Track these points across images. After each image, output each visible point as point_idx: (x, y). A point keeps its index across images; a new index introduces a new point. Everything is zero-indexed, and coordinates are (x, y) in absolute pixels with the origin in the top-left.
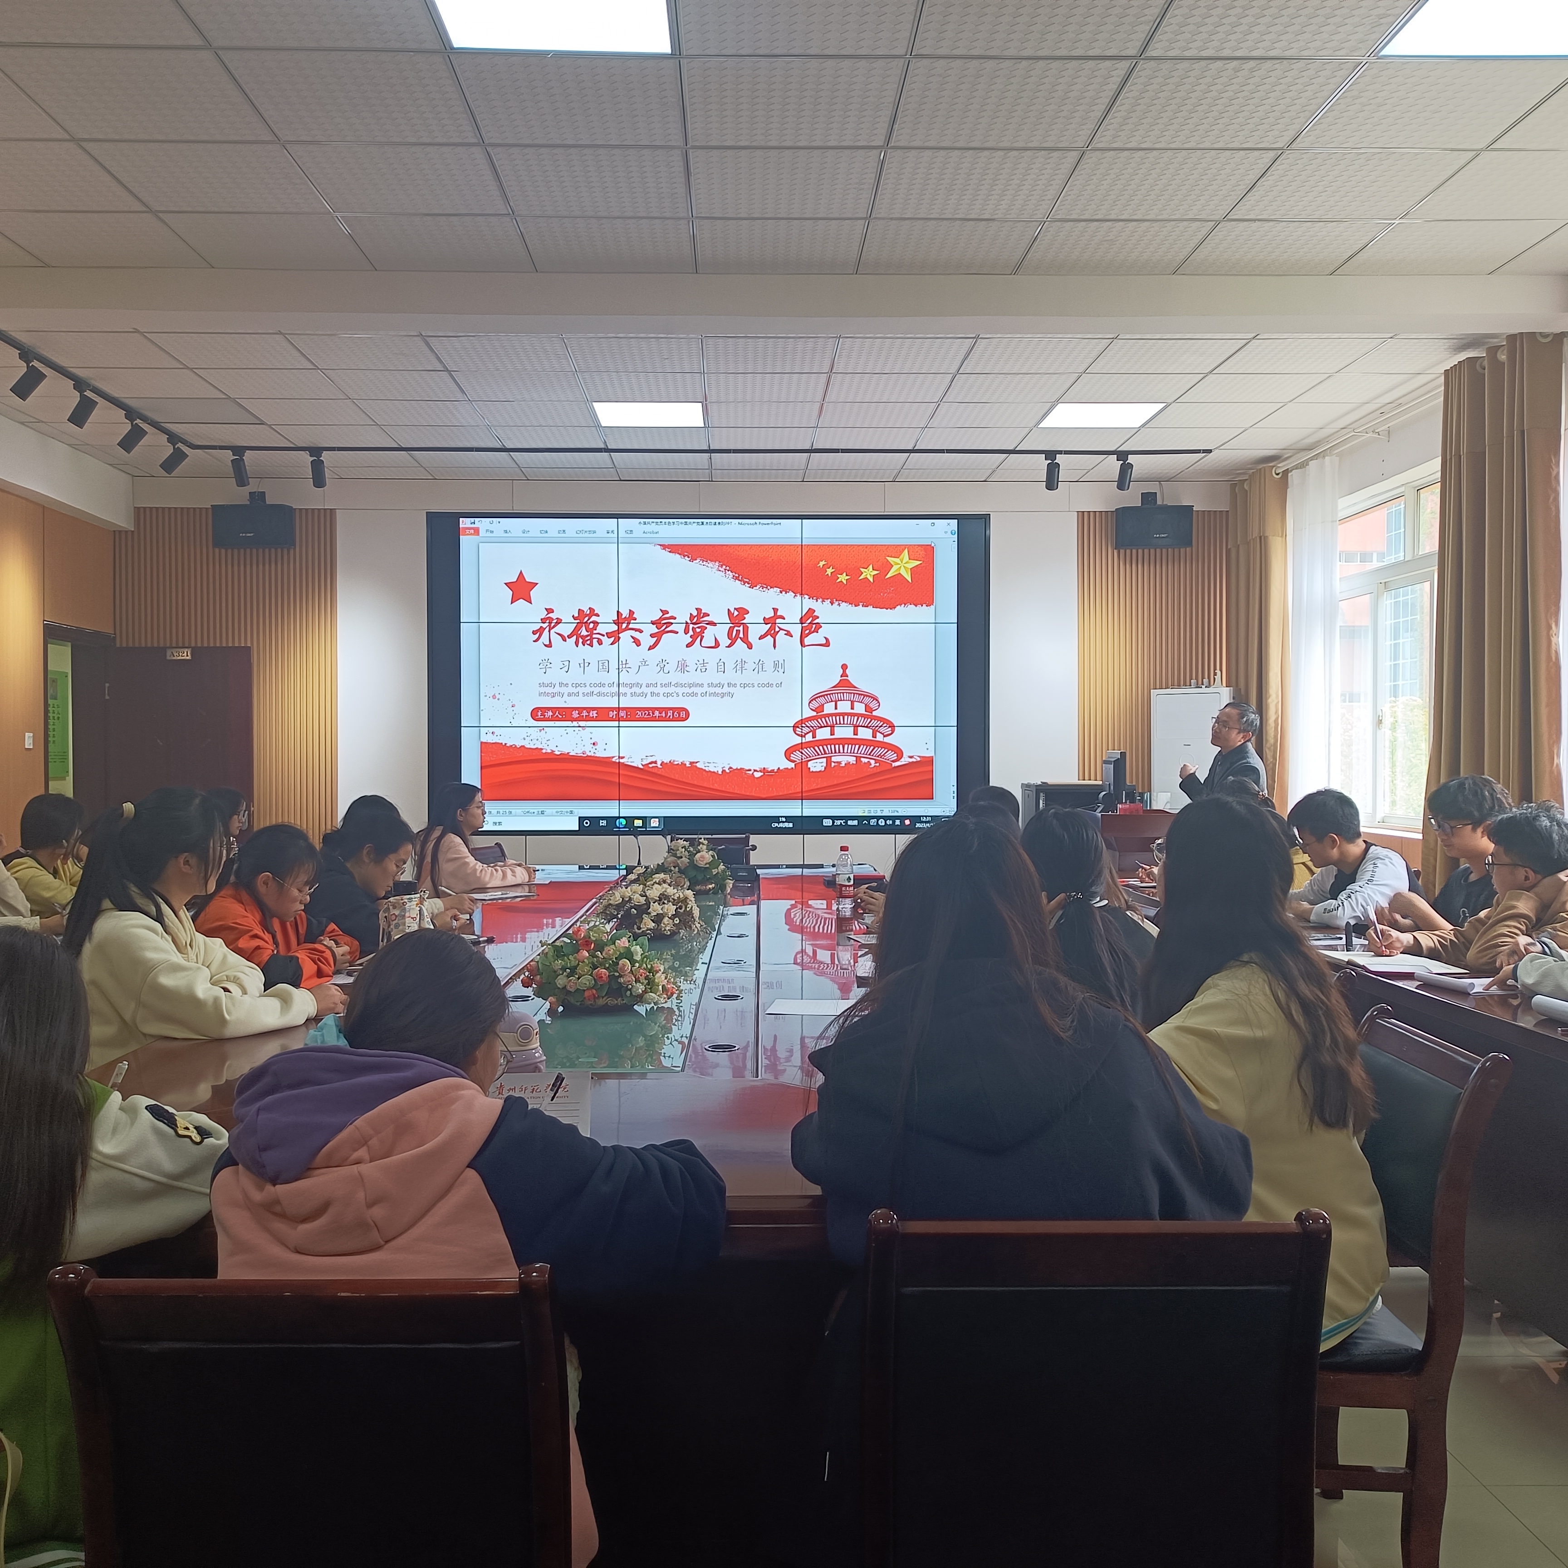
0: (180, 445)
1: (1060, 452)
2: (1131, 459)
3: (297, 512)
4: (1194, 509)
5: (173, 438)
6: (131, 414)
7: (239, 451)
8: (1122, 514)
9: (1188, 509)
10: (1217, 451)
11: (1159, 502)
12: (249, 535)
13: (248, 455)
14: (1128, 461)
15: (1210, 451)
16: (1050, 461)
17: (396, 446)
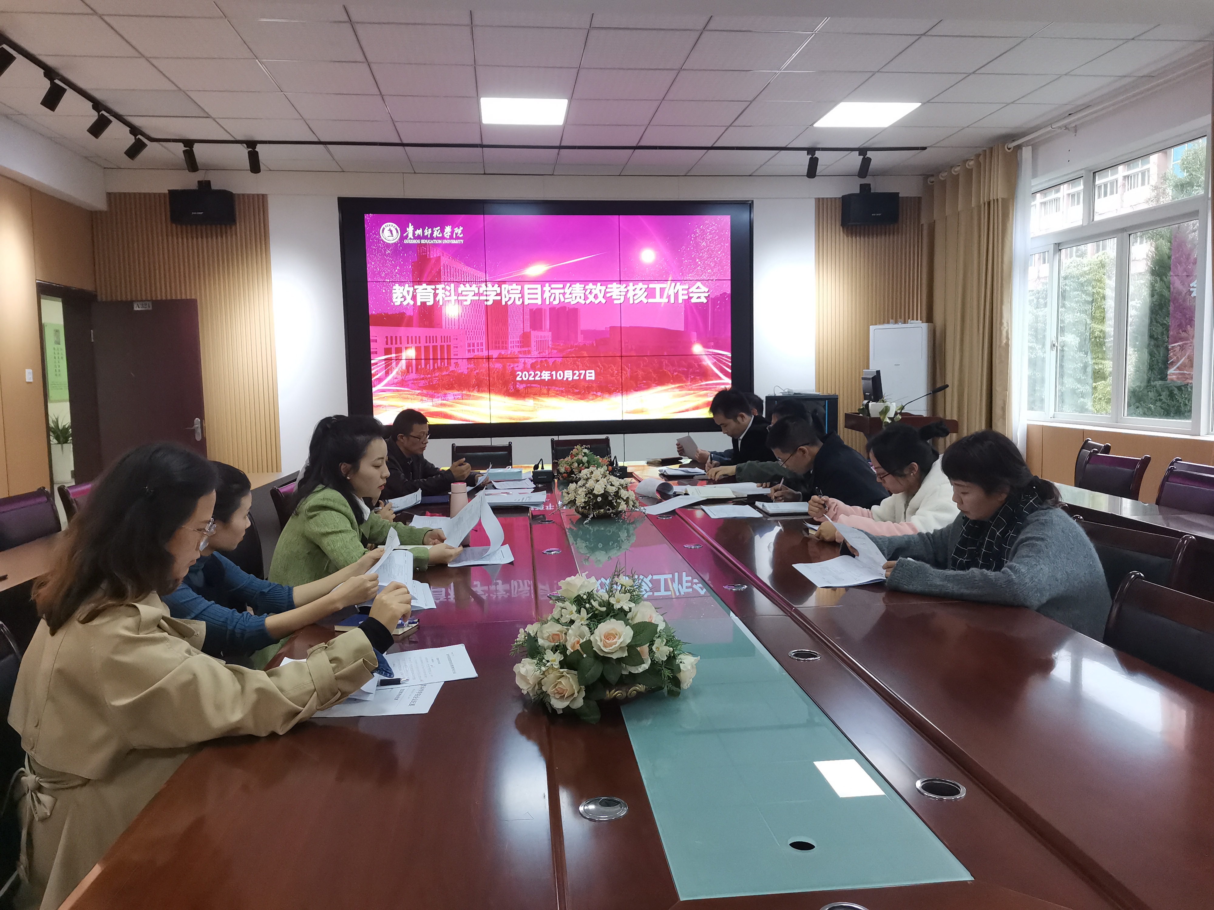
0: (140, 136)
1: (819, 149)
3: (236, 196)
4: (900, 195)
5: (134, 130)
6: (97, 105)
7: (189, 143)
8: (846, 199)
9: (895, 196)
10: (930, 148)
11: (872, 191)
12: (199, 213)
14: (867, 156)
15: (925, 148)
16: (810, 156)
17: (316, 140)
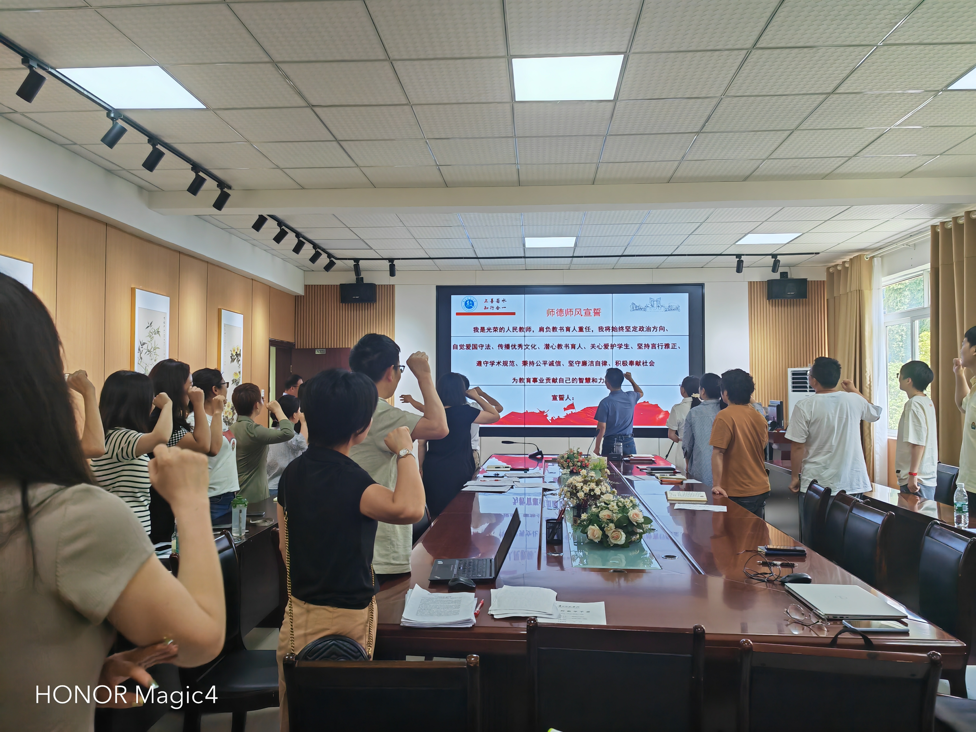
0: (332, 259)
1: (744, 255)
2: (779, 258)
3: (378, 286)
4: (808, 280)
5: (330, 256)
6: (315, 246)
7: (357, 260)
8: (770, 283)
9: (805, 280)
10: (822, 253)
11: (789, 277)
12: (357, 297)
13: (361, 263)
14: (777, 259)
15: (818, 253)
16: (738, 259)
17: (428, 257)
